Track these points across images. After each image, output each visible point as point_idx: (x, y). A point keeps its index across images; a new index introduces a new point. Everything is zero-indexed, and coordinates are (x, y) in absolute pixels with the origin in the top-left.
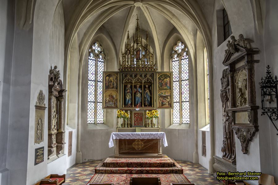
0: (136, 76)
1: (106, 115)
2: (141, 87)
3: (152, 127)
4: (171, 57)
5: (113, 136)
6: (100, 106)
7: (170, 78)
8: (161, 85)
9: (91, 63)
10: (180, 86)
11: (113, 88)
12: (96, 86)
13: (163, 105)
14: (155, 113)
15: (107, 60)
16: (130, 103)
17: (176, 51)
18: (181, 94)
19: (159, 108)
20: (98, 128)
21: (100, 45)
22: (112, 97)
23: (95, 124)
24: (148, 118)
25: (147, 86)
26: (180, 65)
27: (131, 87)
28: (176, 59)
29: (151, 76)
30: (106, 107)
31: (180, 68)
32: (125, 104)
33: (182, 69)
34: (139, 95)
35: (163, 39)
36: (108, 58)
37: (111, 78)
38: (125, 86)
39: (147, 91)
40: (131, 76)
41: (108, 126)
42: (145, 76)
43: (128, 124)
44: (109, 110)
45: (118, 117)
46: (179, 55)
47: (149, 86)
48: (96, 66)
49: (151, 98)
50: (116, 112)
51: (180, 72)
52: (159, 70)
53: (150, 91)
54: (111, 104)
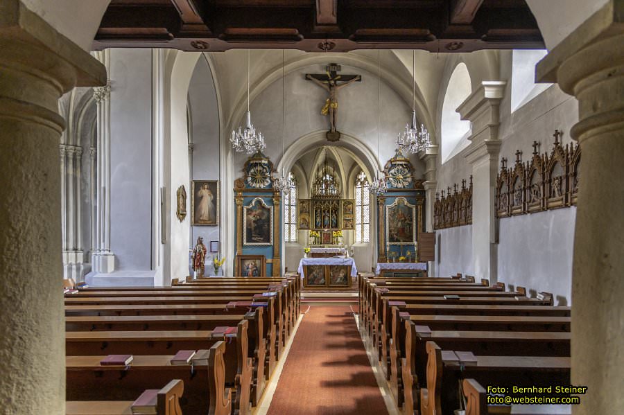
1: (298, 234)
2: (328, 212)
3: (337, 244)
4: (355, 184)
6: (294, 228)
7: (352, 204)
8: (345, 210)
11: (306, 213)
12: (290, 210)
14: (340, 233)
15: (298, 186)
16: (320, 225)
17: (359, 180)
18: (363, 217)
20: (293, 245)
21: (293, 174)
24: (334, 237)
25: (334, 211)
26: (363, 191)
27: (321, 211)
28: (359, 186)
29: (337, 203)
30: (300, 228)
31: (362, 194)
32: (316, 226)
33: (364, 195)
34: (327, 218)
35: (347, 168)
36: (300, 185)
37: (304, 204)
38: (316, 211)
39: (334, 215)
40: (321, 203)
41: (300, 244)
42: (332, 203)
43: (318, 242)
45: (309, 237)
46: (362, 183)
47: (336, 211)
49: (337, 221)
51: (362, 198)
52: (345, 198)
53: (336, 216)
54: (304, 226)
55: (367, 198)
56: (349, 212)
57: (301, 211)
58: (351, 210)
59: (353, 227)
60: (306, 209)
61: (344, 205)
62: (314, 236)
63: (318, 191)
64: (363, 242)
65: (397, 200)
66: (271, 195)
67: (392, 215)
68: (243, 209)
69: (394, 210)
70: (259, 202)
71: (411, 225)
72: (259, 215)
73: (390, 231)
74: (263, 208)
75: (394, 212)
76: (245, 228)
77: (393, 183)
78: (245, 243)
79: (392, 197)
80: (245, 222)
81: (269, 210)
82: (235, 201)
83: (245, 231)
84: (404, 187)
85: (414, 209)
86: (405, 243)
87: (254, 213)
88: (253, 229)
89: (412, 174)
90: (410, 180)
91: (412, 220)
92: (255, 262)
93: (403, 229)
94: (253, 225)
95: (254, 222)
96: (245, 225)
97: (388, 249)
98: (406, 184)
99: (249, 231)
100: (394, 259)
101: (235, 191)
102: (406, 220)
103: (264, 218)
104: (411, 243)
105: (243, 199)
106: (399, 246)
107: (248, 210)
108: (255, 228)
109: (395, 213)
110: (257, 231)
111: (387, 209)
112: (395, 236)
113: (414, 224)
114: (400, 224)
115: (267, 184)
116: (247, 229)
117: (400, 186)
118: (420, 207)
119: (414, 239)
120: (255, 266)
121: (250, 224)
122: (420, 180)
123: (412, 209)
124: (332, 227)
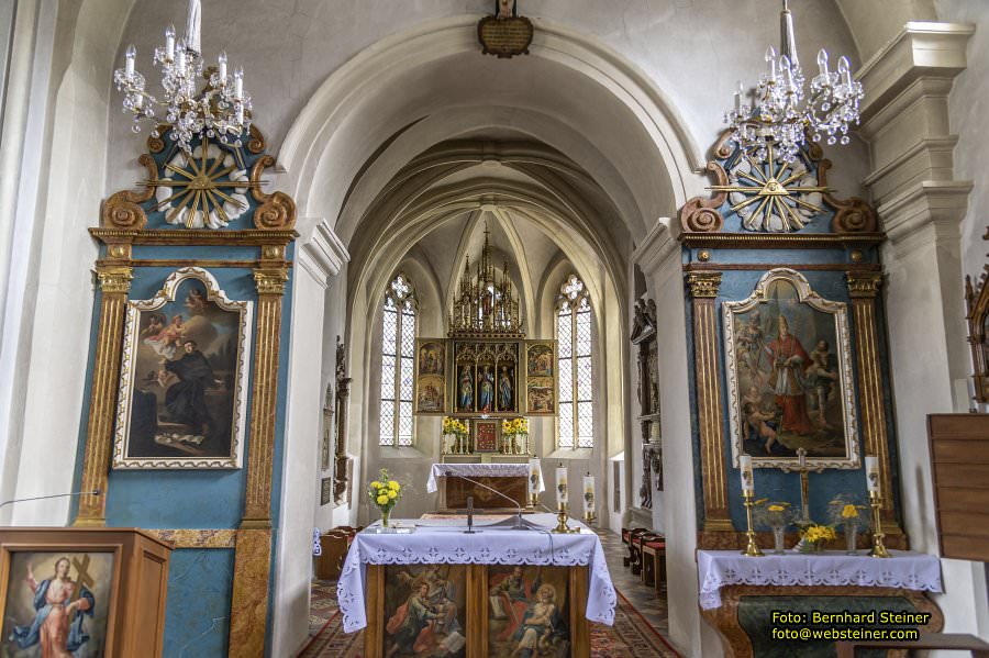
0: (481, 348)
1: (418, 428)
2: (491, 370)
3: (514, 453)
4: (556, 306)
5: (436, 471)
6: (406, 410)
7: (552, 353)
8: (534, 368)
9: (389, 319)
10: (575, 368)
11: (435, 372)
12: (398, 367)
13: (536, 408)
14: (520, 424)
15: (421, 312)
16: (469, 403)
17: (566, 296)
18: (575, 384)
19: (530, 413)
20: (402, 454)
21: (408, 281)
22: (434, 390)
23: (395, 446)
24: (506, 434)
25: (505, 369)
26: (574, 324)
27: (472, 370)
28: (566, 312)
29: (513, 348)
30: (422, 410)
31: (574, 331)
32: (460, 406)
33: (579, 333)
34: (487, 387)
35: (538, 269)
36: (424, 307)
37: (431, 352)
38: (460, 369)
39: (505, 379)
40: (473, 348)
41: (423, 452)
42: (501, 348)
43: (464, 447)
44: (425, 418)
45: (445, 433)
46: (573, 304)
47: (510, 368)
48: (399, 324)
49: (512, 393)
50: (438, 422)
51: (574, 340)
53: (511, 380)
54: (432, 405)
55: (585, 339)
56: (542, 372)
57: (423, 370)
58: (548, 367)
59: (552, 410)
60: (436, 364)
61: (530, 354)
62: (454, 432)
63: (466, 319)
64: (578, 447)
65: (766, 279)
66: (248, 257)
67: (752, 342)
68: (124, 312)
69: (758, 319)
70: (197, 286)
71: (830, 384)
72: (191, 337)
73: (746, 409)
74: (211, 308)
75: (759, 329)
76: (127, 391)
77: (747, 214)
78: (121, 459)
79: (746, 268)
80: (129, 365)
81: (235, 318)
82: (97, 281)
83: (125, 404)
84: (794, 229)
85: (841, 318)
86: (815, 463)
87: (172, 329)
88: (161, 398)
89: (821, 180)
90: (814, 200)
91: (833, 363)
92: (82, 569)
93: (800, 402)
94: (164, 380)
95: (169, 366)
96: (128, 378)
97: (747, 488)
98: (800, 217)
99: (143, 404)
100: (779, 535)
101: (99, 239)
102: (807, 362)
103: (212, 350)
104: (838, 463)
105: (127, 271)
106: (794, 474)
107: (148, 318)
108: (173, 393)
109: (760, 335)
110: (180, 405)
111: (729, 319)
112: (766, 430)
113: (846, 381)
114: (783, 379)
115: (233, 214)
116: (137, 394)
117: (775, 224)
118: (865, 310)
119: (851, 444)
120: (82, 589)
121: (152, 376)
122: (857, 203)
123: (831, 316)
124: (500, 409)
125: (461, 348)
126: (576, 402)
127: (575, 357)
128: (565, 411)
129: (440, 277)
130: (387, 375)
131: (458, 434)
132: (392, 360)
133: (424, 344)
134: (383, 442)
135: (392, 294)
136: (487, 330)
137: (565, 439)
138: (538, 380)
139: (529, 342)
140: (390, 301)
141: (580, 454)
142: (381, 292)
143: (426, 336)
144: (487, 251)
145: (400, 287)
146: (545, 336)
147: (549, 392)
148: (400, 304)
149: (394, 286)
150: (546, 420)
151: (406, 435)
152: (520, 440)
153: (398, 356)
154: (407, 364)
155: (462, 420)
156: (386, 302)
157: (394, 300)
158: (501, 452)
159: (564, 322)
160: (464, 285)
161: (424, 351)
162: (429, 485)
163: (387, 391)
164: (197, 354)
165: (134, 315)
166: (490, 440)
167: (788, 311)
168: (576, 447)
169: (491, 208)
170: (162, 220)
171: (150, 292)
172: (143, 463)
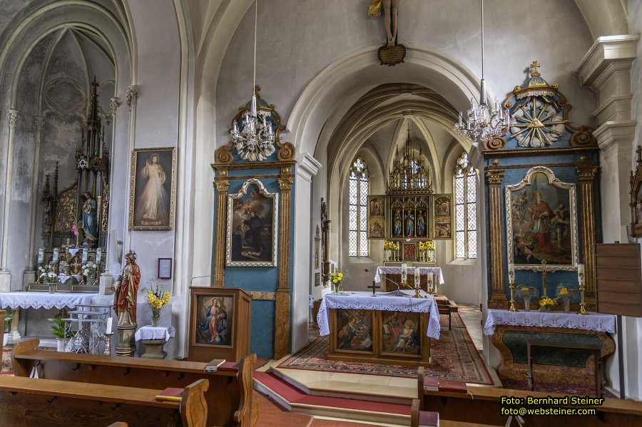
0: (406, 200)
1: (371, 247)
2: (412, 213)
3: (426, 261)
4: (454, 172)
5: (380, 271)
6: (363, 236)
7: (450, 201)
8: (438, 211)
9: (353, 184)
10: (466, 210)
11: (379, 214)
12: (358, 212)
13: (440, 235)
14: (430, 245)
15: (371, 180)
16: (399, 232)
17: (460, 166)
18: (466, 220)
19: (436, 238)
20: (362, 261)
21: (363, 161)
22: (378, 225)
23: (358, 257)
24: (421, 250)
25: (421, 212)
26: (466, 183)
27: (401, 213)
28: (461, 176)
29: (425, 199)
30: (371, 237)
31: (466, 187)
32: (394, 234)
33: (469, 189)
34: (410, 223)
35: (442, 150)
36: (373, 176)
37: (377, 203)
38: (394, 212)
39: (421, 218)
40: (401, 200)
41: (374, 260)
42: (418, 200)
43: (396, 257)
44: (375, 241)
45: (385, 249)
47: (424, 212)
48: (359, 187)
49: (425, 226)
50: (382, 243)
51: (466, 193)
52: (438, 192)
53: (425, 219)
54: (377, 234)
55: (472, 192)
56: (445, 213)
57: (372, 214)
58: (447, 210)
59: (450, 236)
60: (379, 210)
61: (436, 203)
62: (390, 249)
63: (397, 183)
64: (468, 258)
65: (529, 174)
66: (276, 173)
67: (520, 206)
68: (227, 200)
69: (525, 194)
70: (255, 187)
71: (565, 227)
72: (254, 210)
73: (516, 240)
74: (261, 196)
75: (525, 199)
76: (229, 233)
77: (520, 138)
78: (229, 262)
79: (519, 167)
80: (230, 222)
81: (271, 200)
82: (215, 186)
83: (229, 239)
84: (547, 145)
85: (573, 192)
86: (553, 267)
87: (246, 206)
88: (243, 236)
89: (565, 117)
90: (560, 128)
91: (567, 215)
92: (222, 303)
93: (547, 236)
94: (244, 228)
95: (246, 222)
96: (229, 228)
97: (511, 279)
98: (551, 138)
100: (527, 303)
101: (215, 168)
102: (552, 215)
103: (262, 215)
104: (567, 267)
105: (227, 182)
106: (539, 273)
107: (236, 201)
108: (247, 234)
109: (526, 202)
110: (251, 239)
111: (508, 193)
112: (527, 251)
113: (574, 225)
114: (538, 225)
115: (269, 154)
116: (233, 234)
117: (537, 142)
118: (587, 187)
119: (575, 258)
120: (222, 310)
121: (239, 227)
122: (585, 128)
123: (567, 191)
124: (418, 236)
125: (394, 200)
126: (466, 231)
127: (466, 204)
128: (460, 237)
129: (382, 158)
130: (353, 216)
131: (393, 250)
132: (355, 208)
133: (372, 199)
134: (351, 255)
135: (354, 169)
136: (409, 189)
137: (460, 253)
138: (441, 218)
139: (436, 195)
140: (353, 174)
141: (469, 262)
142: (347, 168)
143: (374, 194)
144: (408, 142)
145: (359, 165)
146: (447, 191)
147: (448, 225)
148: (359, 175)
149: (355, 165)
150: (448, 242)
151: (364, 250)
152: (430, 254)
153: (358, 205)
154: (364, 210)
155: (395, 242)
156: (351, 175)
157: (355, 173)
158: (418, 261)
159: (459, 182)
160: (396, 163)
161: (372, 203)
162: (376, 279)
163: (353, 225)
164: (256, 217)
165: (230, 200)
166: (411, 254)
167: (542, 189)
168: (466, 258)
169: (411, 117)
170: (240, 159)
171: (236, 191)
172: (237, 263)
